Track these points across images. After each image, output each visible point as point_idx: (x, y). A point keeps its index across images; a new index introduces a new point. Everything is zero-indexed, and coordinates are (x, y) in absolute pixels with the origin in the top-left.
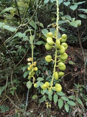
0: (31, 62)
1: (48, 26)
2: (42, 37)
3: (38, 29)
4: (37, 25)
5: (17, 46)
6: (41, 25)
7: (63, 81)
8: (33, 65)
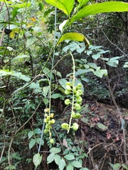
0: (48, 113)
1: (68, 75)
2: (60, 89)
3: (55, 79)
4: (54, 74)
5: (24, 100)
6: (59, 74)
7: (92, 158)
8: (50, 117)
